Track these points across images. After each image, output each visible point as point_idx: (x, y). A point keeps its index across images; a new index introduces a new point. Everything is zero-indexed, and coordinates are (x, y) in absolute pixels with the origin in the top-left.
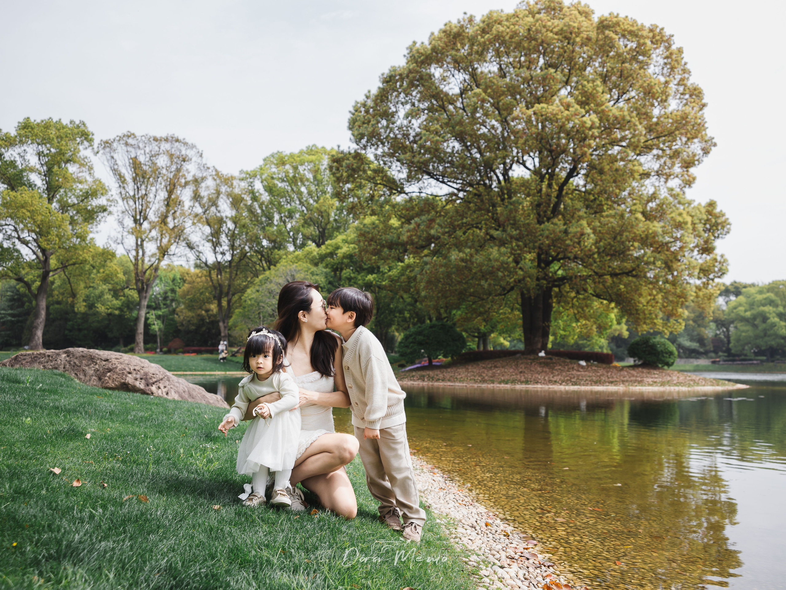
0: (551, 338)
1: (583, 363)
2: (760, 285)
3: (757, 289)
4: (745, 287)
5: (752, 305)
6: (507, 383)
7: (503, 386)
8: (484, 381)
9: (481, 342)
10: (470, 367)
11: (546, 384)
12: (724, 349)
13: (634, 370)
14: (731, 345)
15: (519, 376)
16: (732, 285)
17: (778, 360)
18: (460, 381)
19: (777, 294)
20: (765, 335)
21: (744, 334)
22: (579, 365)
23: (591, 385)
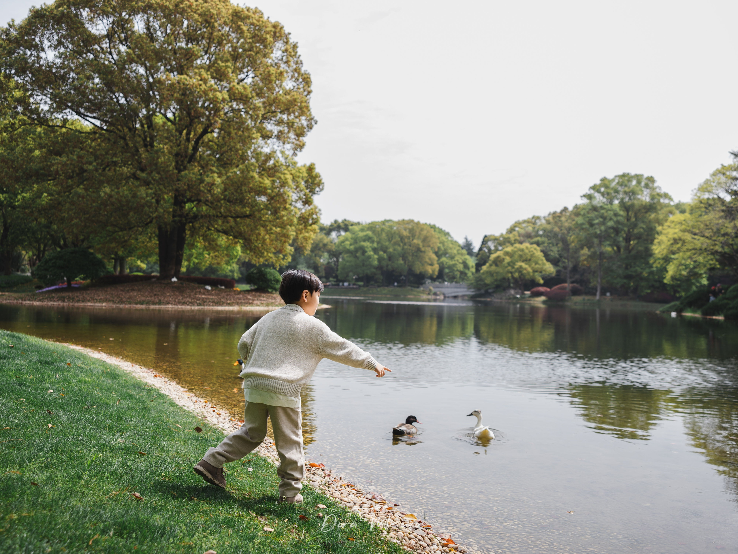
0: (185, 263)
1: (209, 288)
2: (364, 224)
3: (360, 227)
4: (352, 225)
5: (355, 240)
6: (142, 304)
7: (139, 306)
8: (122, 302)
9: (118, 264)
10: (109, 289)
11: (176, 305)
12: (334, 275)
13: (249, 294)
14: (338, 273)
15: (153, 298)
16: (343, 222)
17: (372, 285)
18: (100, 302)
19: (374, 232)
20: (363, 265)
21: (348, 264)
22: (205, 289)
23: (213, 306)
